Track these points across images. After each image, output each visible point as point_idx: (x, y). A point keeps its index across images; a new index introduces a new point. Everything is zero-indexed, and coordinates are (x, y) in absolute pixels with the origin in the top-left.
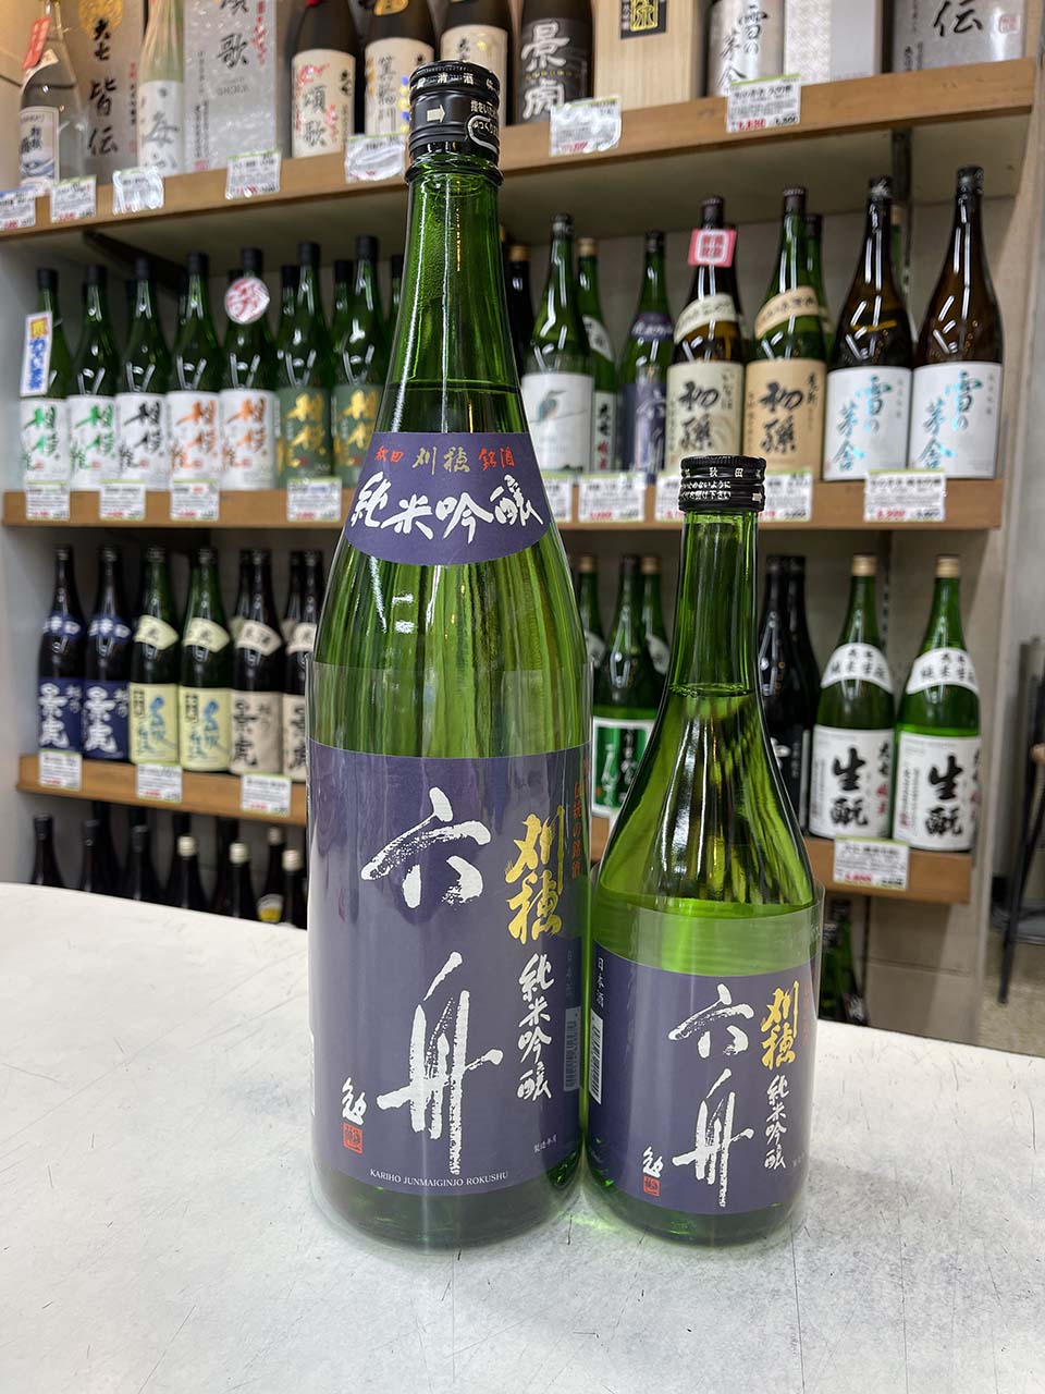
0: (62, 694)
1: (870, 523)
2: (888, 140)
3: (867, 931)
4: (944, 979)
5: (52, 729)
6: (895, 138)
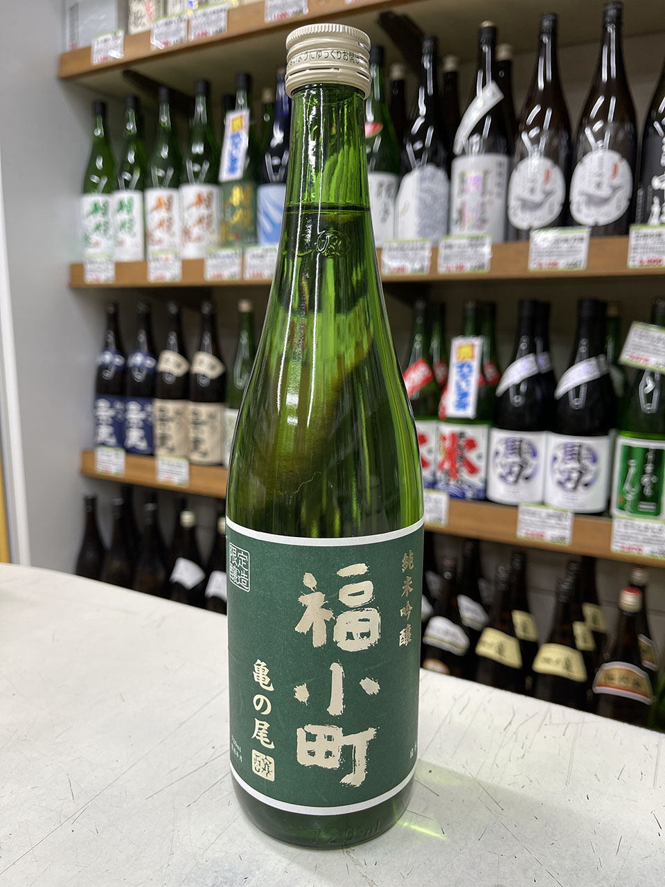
0: (112, 407)
5: (105, 432)
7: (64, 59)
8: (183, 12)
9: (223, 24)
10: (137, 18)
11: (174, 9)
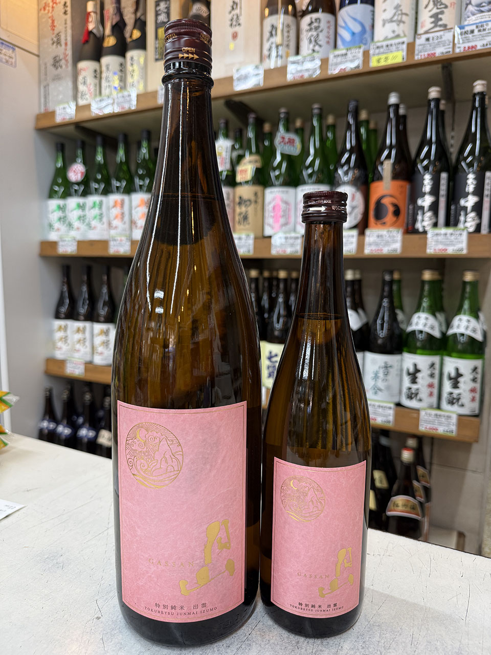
1: (430, 255)
2: (440, 69)
3: (432, 451)
4: (469, 474)
6: (444, 67)
7: (39, 117)
8: (111, 93)
9: (134, 102)
10: (82, 95)
11: (105, 91)
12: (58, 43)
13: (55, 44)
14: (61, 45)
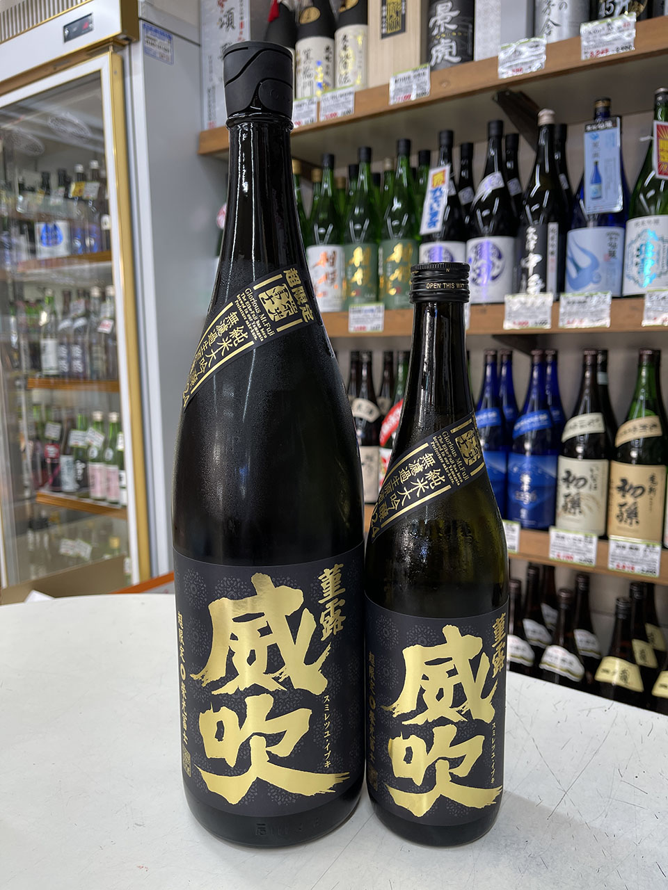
7: (202, 138)
8: (313, 94)
9: (351, 106)
12: (230, 23)
13: (225, 26)
14: (233, 27)
